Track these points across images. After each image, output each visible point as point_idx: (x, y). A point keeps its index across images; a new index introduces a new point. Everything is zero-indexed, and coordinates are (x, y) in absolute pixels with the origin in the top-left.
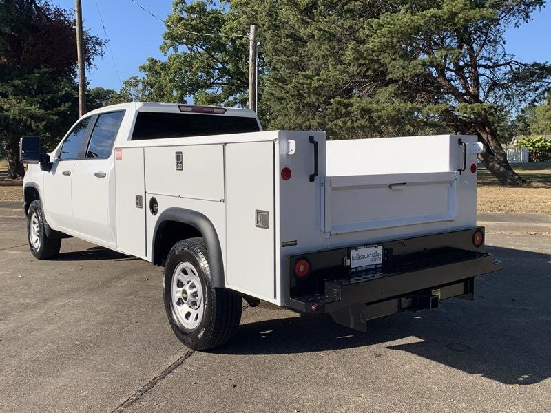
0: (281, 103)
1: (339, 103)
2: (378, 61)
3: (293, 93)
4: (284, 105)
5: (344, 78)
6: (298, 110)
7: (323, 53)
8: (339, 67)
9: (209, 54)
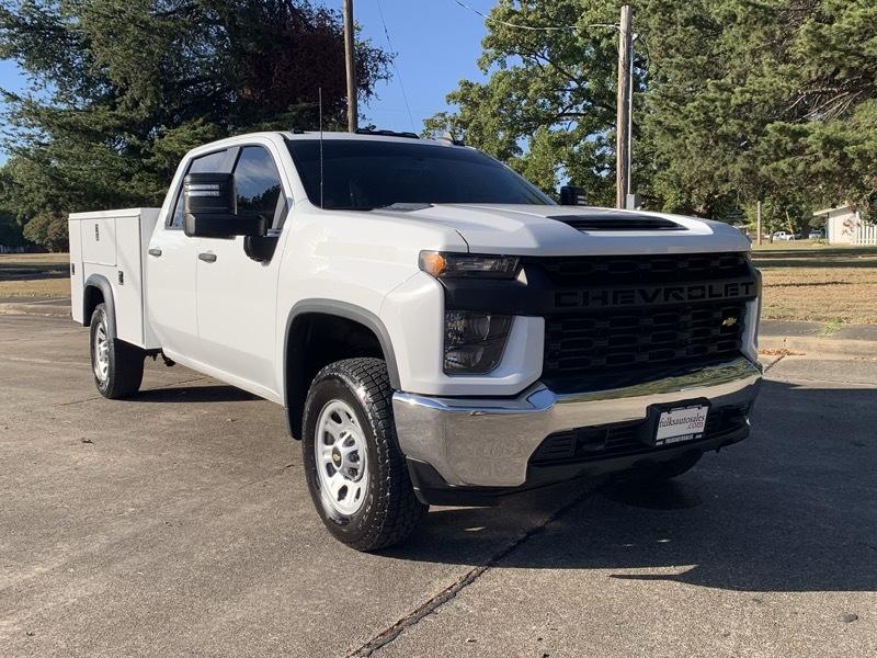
0: (675, 138)
1: (782, 130)
2: (858, 53)
3: (696, 119)
4: (680, 141)
5: (793, 87)
6: (705, 149)
7: (752, 46)
8: (782, 68)
9: (555, 66)
